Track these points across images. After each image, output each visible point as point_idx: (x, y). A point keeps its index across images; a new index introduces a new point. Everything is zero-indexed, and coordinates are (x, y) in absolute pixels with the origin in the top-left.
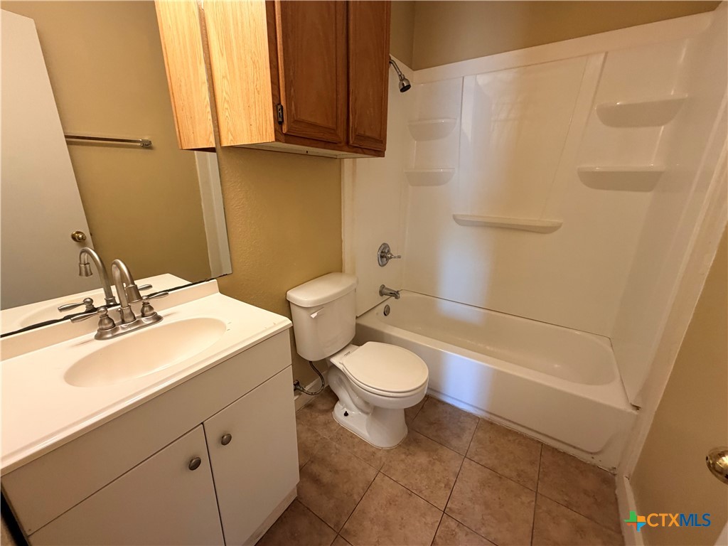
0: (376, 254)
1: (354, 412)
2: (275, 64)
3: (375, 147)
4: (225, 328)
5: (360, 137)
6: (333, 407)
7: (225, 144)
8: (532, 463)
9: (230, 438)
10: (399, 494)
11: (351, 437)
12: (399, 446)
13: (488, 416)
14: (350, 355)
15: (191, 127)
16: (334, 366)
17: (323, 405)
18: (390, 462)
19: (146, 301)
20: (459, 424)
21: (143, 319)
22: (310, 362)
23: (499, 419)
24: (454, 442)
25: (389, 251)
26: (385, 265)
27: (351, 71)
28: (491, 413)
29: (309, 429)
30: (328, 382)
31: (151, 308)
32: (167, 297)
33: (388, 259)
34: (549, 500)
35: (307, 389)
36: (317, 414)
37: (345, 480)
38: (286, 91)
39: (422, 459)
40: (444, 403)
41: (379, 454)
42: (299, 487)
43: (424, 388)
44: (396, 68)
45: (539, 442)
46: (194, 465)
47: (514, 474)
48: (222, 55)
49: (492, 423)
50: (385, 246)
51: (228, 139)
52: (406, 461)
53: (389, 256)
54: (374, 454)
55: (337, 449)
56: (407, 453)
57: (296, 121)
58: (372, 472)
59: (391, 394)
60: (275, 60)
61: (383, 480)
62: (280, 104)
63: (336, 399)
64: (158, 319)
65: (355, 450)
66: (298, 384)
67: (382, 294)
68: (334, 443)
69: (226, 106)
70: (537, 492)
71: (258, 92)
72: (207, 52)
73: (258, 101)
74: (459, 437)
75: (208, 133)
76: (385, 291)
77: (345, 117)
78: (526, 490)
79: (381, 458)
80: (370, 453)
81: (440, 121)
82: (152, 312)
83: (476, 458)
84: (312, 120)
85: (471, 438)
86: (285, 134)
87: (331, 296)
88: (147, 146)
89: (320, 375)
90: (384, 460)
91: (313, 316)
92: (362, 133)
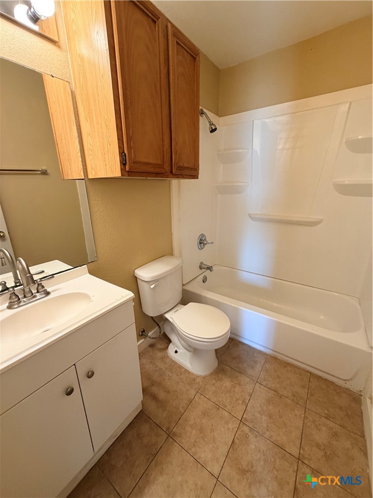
0: (197, 241)
1: (181, 350)
2: (119, 126)
3: (192, 172)
4: (91, 299)
5: (181, 168)
6: (168, 347)
7: (90, 177)
8: (303, 387)
9: (93, 374)
10: (211, 408)
11: (179, 368)
12: (212, 374)
13: (273, 353)
14: (178, 312)
15: (69, 166)
16: (167, 319)
17: (161, 345)
18: (205, 385)
19: (40, 283)
20: (253, 358)
21: (38, 294)
22: (152, 317)
23: (282, 356)
24: (250, 372)
25: (205, 239)
26: (202, 249)
27: (172, 125)
28: (275, 351)
29: (151, 362)
30: (164, 329)
31: (43, 287)
32: (53, 279)
33: (204, 244)
34: (314, 413)
35: (149, 334)
36: (157, 352)
37: (175, 398)
38: (127, 144)
39: (227, 383)
40: (243, 344)
41: (198, 380)
42: (143, 403)
43: (228, 335)
44: (207, 117)
45: (309, 372)
46: (69, 392)
47: (290, 394)
48: (87, 120)
49: (276, 358)
50: (203, 235)
51: (92, 174)
52: (216, 385)
53: (206, 242)
54: (194, 379)
55: (169, 376)
56: (217, 379)
57: (134, 163)
58: (193, 392)
59: (205, 340)
60: (120, 124)
61: (200, 398)
62: (124, 152)
63: (170, 341)
64: (48, 293)
65: (182, 377)
66: (144, 331)
67: (201, 268)
68: (168, 372)
69: (90, 153)
70: (306, 408)
71: (110, 144)
72: (77, 118)
73: (110, 150)
74: (253, 367)
75: (80, 169)
76: (203, 266)
77: (169, 156)
78: (298, 406)
79: (199, 382)
80: (192, 379)
81: (238, 151)
82: (44, 289)
83: (264, 383)
84: (146, 161)
85: (261, 369)
86: (128, 171)
87: (165, 273)
88: (44, 173)
89: (158, 325)
90: (201, 384)
91: (152, 287)
92: (182, 165)
